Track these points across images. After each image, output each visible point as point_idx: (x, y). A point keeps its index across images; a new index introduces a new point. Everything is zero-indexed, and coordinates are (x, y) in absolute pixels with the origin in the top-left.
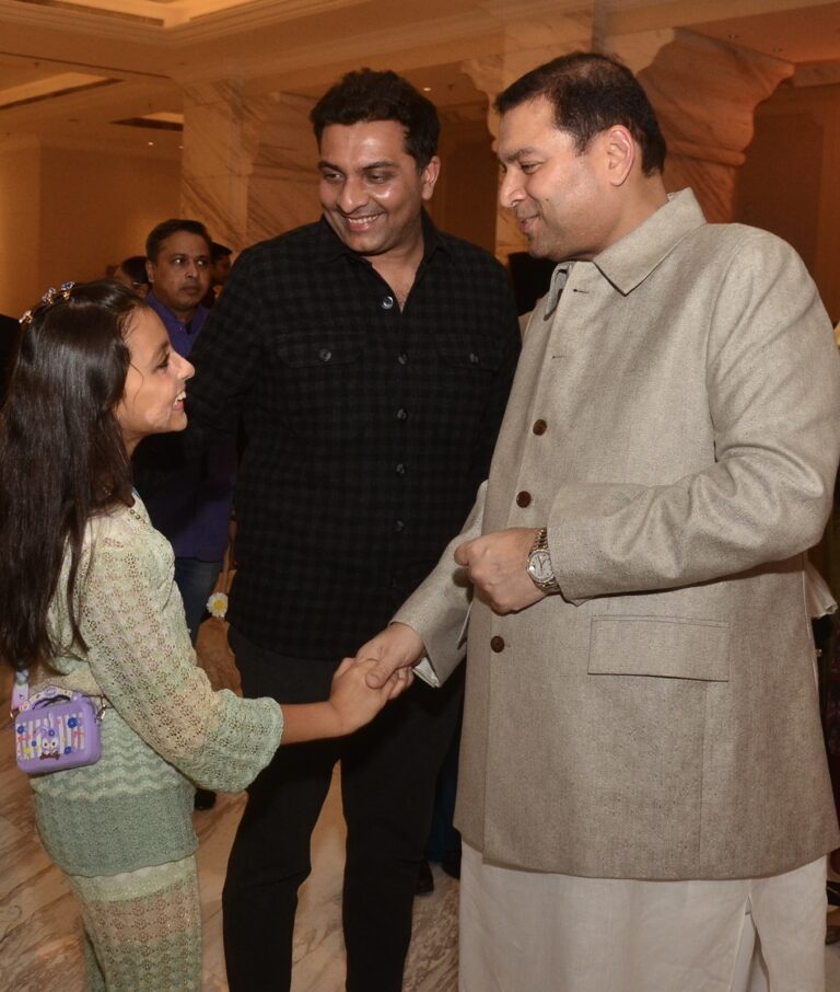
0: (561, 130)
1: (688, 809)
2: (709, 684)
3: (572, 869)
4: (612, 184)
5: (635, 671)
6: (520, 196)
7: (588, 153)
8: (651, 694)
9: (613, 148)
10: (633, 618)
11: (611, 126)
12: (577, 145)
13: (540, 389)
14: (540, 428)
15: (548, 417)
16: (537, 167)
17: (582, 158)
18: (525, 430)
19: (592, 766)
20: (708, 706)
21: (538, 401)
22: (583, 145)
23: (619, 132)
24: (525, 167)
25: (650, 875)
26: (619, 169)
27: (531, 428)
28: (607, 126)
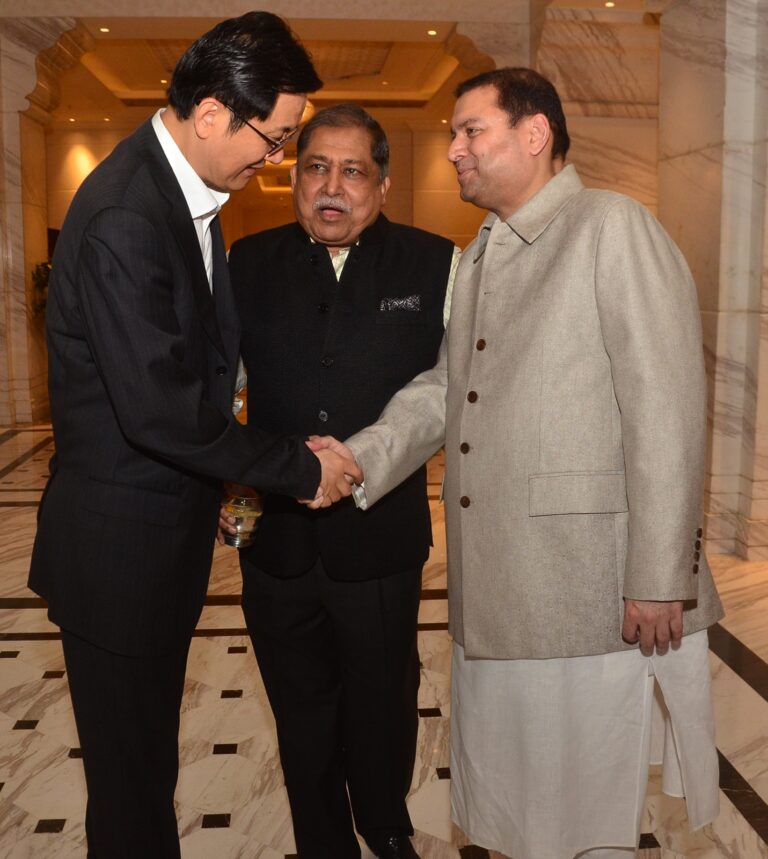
0: (501, 109)
1: (609, 604)
2: (616, 515)
3: (531, 655)
4: (531, 153)
5: (562, 511)
6: (462, 154)
7: (516, 129)
8: (575, 527)
9: (535, 129)
10: (556, 475)
11: (536, 113)
12: (511, 121)
13: (478, 316)
14: (481, 345)
15: (486, 337)
16: (478, 133)
17: (513, 131)
18: (471, 348)
19: (540, 581)
20: (617, 531)
21: (477, 327)
22: (514, 122)
23: (541, 119)
24: (470, 131)
25: (587, 653)
26: (536, 145)
27: (475, 346)
28: (533, 113)
